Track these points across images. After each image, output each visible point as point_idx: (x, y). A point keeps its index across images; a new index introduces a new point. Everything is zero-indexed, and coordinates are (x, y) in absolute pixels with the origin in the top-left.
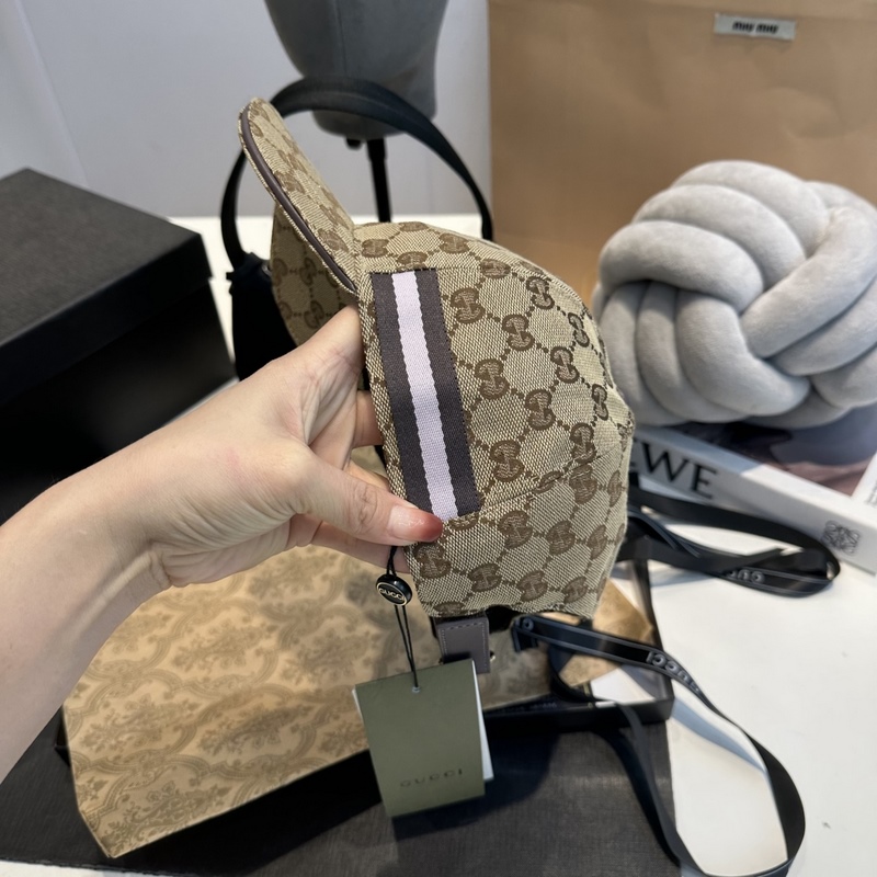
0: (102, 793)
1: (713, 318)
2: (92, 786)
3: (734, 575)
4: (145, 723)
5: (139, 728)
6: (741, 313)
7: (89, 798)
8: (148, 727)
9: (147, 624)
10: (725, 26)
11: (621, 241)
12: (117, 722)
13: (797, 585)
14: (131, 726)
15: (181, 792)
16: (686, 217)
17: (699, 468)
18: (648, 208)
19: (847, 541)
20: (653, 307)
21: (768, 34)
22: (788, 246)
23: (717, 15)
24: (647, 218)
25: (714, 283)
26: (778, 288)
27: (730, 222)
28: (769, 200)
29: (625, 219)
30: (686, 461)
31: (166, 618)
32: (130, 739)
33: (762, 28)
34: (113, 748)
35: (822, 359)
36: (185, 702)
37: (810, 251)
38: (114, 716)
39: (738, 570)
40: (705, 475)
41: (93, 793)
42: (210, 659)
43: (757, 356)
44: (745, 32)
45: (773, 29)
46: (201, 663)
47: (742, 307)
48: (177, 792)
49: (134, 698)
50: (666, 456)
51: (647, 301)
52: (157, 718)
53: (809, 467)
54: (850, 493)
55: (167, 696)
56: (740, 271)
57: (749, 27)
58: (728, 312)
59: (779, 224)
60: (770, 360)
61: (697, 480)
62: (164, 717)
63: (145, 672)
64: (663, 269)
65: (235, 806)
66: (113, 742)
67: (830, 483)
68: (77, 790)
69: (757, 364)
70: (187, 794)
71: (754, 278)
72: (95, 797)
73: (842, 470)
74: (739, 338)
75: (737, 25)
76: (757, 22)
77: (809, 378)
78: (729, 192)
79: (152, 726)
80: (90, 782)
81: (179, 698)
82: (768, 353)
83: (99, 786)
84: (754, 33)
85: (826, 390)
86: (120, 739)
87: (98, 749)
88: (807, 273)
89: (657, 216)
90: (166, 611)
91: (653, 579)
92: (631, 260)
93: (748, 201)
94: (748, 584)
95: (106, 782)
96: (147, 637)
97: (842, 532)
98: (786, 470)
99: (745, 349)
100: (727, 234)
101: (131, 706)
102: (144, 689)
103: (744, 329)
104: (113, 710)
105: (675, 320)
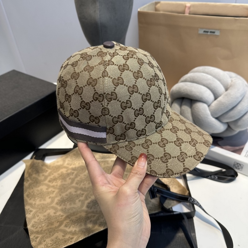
0: (38, 240)
1: (202, 107)
2: (35, 238)
3: (209, 177)
4: (49, 221)
5: (47, 222)
6: (209, 106)
7: (34, 241)
8: (50, 222)
9: (48, 193)
10: (201, 32)
11: (176, 87)
12: (41, 221)
13: (227, 179)
14: (45, 222)
15: (60, 239)
16: (193, 81)
18: (182, 79)
19: (240, 167)
20: (185, 104)
21: (213, 34)
22: (221, 88)
23: (199, 29)
24: (182, 82)
25: (201, 98)
26: (219, 99)
27: (205, 82)
28: (215, 76)
29: (177, 82)
31: (54, 192)
32: (45, 225)
33: (211, 32)
34: (40, 228)
35: (231, 118)
36: (60, 215)
37: (227, 89)
38: (40, 219)
39: (211, 176)
41: (35, 240)
42: (66, 203)
43: (214, 117)
44: (206, 33)
45: (214, 32)
46: (64, 204)
47: (209, 104)
48: (59, 239)
49: (46, 214)
51: (183, 103)
52: (52, 219)
53: (229, 147)
54: (240, 154)
55: (55, 213)
56: (208, 95)
57: (207, 32)
58: (205, 106)
59: (218, 83)
60: (217, 118)
62: (54, 219)
63: (48, 206)
64: (187, 94)
65: (75, 242)
66: (40, 226)
67: (234, 151)
68: (31, 239)
69: (214, 120)
70: (62, 239)
71: (212, 97)
72: (36, 241)
73: (237, 148)
74: (208, 112)
75: (204, 32)
76: (210, 31)
77: (227, 123)
78: (204, 74)
79: (51, 222)
80: (34, 237)
81: (58, 214)
82: (216, 116)
83: (37, 238)
84: (209, 33)
85: (232, 126)
86: (42, 225)
87: (36, 228)
88: (226, 95)
89: (185, 81)
90: (53, 190)
91: (188, 179)
92: (178, 92)
93: (209, 77)
94: (214, 179)
95: (39, 237)
96: (48, 197)
97: (238, 165)
98: (222, 148)
99: (210, 115)
100: (204, 85)
101: (45, 216)
102: (48, 211)
103: (210, 110)
104: (40, 217)
105: (191, 108)
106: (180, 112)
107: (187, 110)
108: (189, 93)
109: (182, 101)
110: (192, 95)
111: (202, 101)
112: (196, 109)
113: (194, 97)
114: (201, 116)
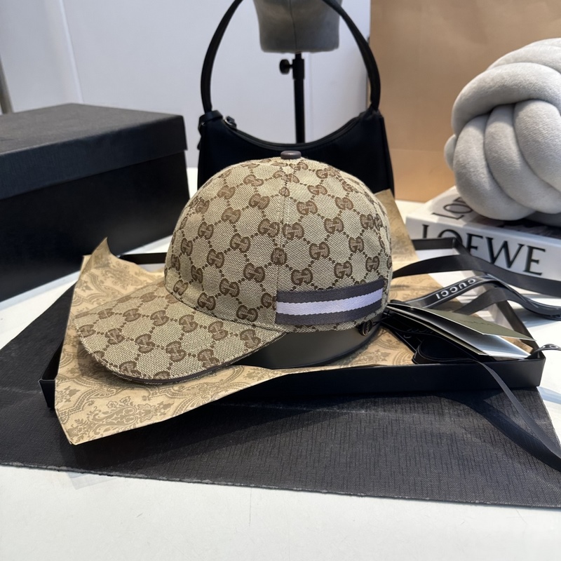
0: (74, 398)
2: (68, 392)
17: (531, 249)
30: (521, 246)
40: (536, 255)
41: (68, 397)
50: (505, 245)
61: (530, 260)
72: (69, 400)
83: (72, 393)
95: (79, 390)
105: (513, 125)
106: (484, 143)
107: (502, 130)
108: (508, 82)
109: (488, 118)
110: (516, 85)
111: (543, 98)
112: (529, 117)
113: (524, 88)
114: (544, 132)
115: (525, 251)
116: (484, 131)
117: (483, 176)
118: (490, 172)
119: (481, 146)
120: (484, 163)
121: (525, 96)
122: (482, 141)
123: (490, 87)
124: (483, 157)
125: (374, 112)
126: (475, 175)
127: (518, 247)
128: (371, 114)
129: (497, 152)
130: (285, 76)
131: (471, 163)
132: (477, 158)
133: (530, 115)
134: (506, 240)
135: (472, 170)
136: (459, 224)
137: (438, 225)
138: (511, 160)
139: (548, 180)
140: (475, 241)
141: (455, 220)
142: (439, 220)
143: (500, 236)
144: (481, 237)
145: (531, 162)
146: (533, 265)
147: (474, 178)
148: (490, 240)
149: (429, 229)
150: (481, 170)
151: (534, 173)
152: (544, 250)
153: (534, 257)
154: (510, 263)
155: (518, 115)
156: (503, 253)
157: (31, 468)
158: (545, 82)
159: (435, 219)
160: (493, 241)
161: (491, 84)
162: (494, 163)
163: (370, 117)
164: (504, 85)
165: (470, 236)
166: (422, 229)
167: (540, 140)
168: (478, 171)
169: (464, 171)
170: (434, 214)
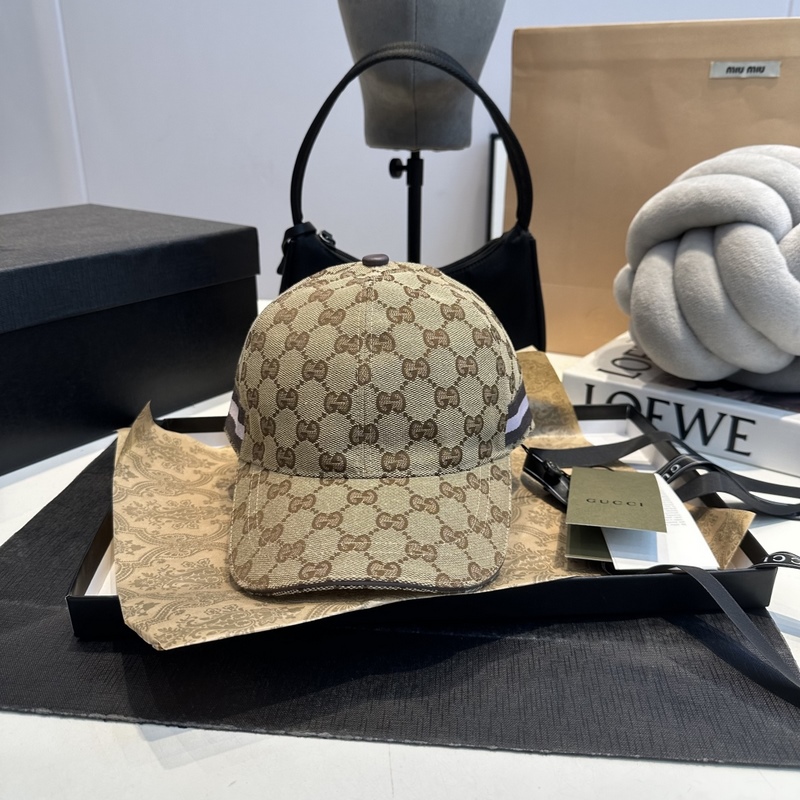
6: (778, 243)
10: (719, 72)
17: (736, 420)
21: (758, 74)
23: (712, 63)
27: (758, 169)
30: (722, 415)
33: (750, 69)
40: (743, 427)
44: (737, 75)
45: (761, 70)
47: (778, 236)
50: (700, 415)
56: (774, 201)
57: (740, 70)
61: (734, 435)
71: (786, 212)
74: (780, 256)
75: (730, 69)
76: (747, 65)
84: (744, 75)
100: (756, 178)
105: (714, 254)
106: (674, 278)
107: (699, 261)
108: (708, 198)
109: (678, 245)
110: (719, 203)
111: (754, 220)
112: (737, 245)
113: (729, 206)
114: (757, 265)
115: (727, 423)
116: (673, 261)
117: (672, 320)
118: (683, 316)
119: (670, 281)
120: (673, 303)
121: (729, 218)
122: (671, 275)
123: (683, 205)
124: (672, 295)
125: (523, 233)
126: (662, 319)
127: (718, 416)
128: (519, 234)
129: (692, 289)
130: (396, 180)
131: (657, 303)
132: (665, 296)
133: (737, 242)
134: (702, 407)
135: (658, 312)
136: (637, 386)
137: (606, 385)
138: (713, 300)
139: (760, 328)
140: (659, 409)
141: (629, 379)
142: (609, 378)
143: (693, 402)
144: (667, 403)
145: (739, 304)
146: (738, 441)
147: (661, 324)
148: (679, 407)
149: (594, 390)
150: (671, 313)
151: (743, 319)
152: (753, 422)
153: (740, 431)
154: (706, 439)
155: (720, 242)
156: (697, 424)
157: (63, 716)
158: (756, 201)
159: (603, 378)
160: (685, 410)
161: (685, 200)
162: (688, 304)
163: (518, 238)
164: (701, 203)
165: (652, 401)
166: (585, 389)
167: (751, 275)
168: (666, 314)
169: (646, 314)
170: (600, 370)
